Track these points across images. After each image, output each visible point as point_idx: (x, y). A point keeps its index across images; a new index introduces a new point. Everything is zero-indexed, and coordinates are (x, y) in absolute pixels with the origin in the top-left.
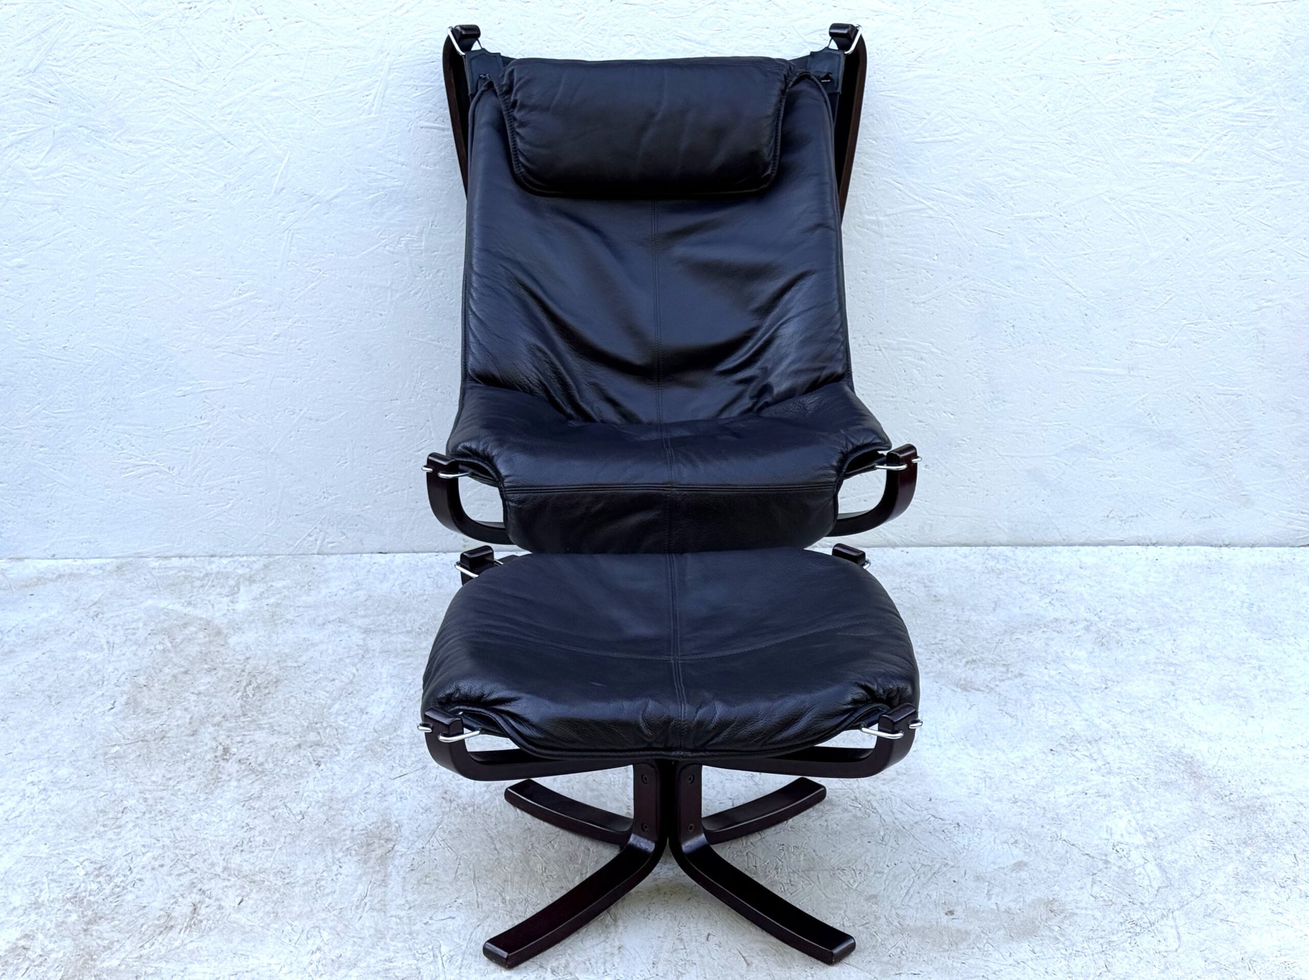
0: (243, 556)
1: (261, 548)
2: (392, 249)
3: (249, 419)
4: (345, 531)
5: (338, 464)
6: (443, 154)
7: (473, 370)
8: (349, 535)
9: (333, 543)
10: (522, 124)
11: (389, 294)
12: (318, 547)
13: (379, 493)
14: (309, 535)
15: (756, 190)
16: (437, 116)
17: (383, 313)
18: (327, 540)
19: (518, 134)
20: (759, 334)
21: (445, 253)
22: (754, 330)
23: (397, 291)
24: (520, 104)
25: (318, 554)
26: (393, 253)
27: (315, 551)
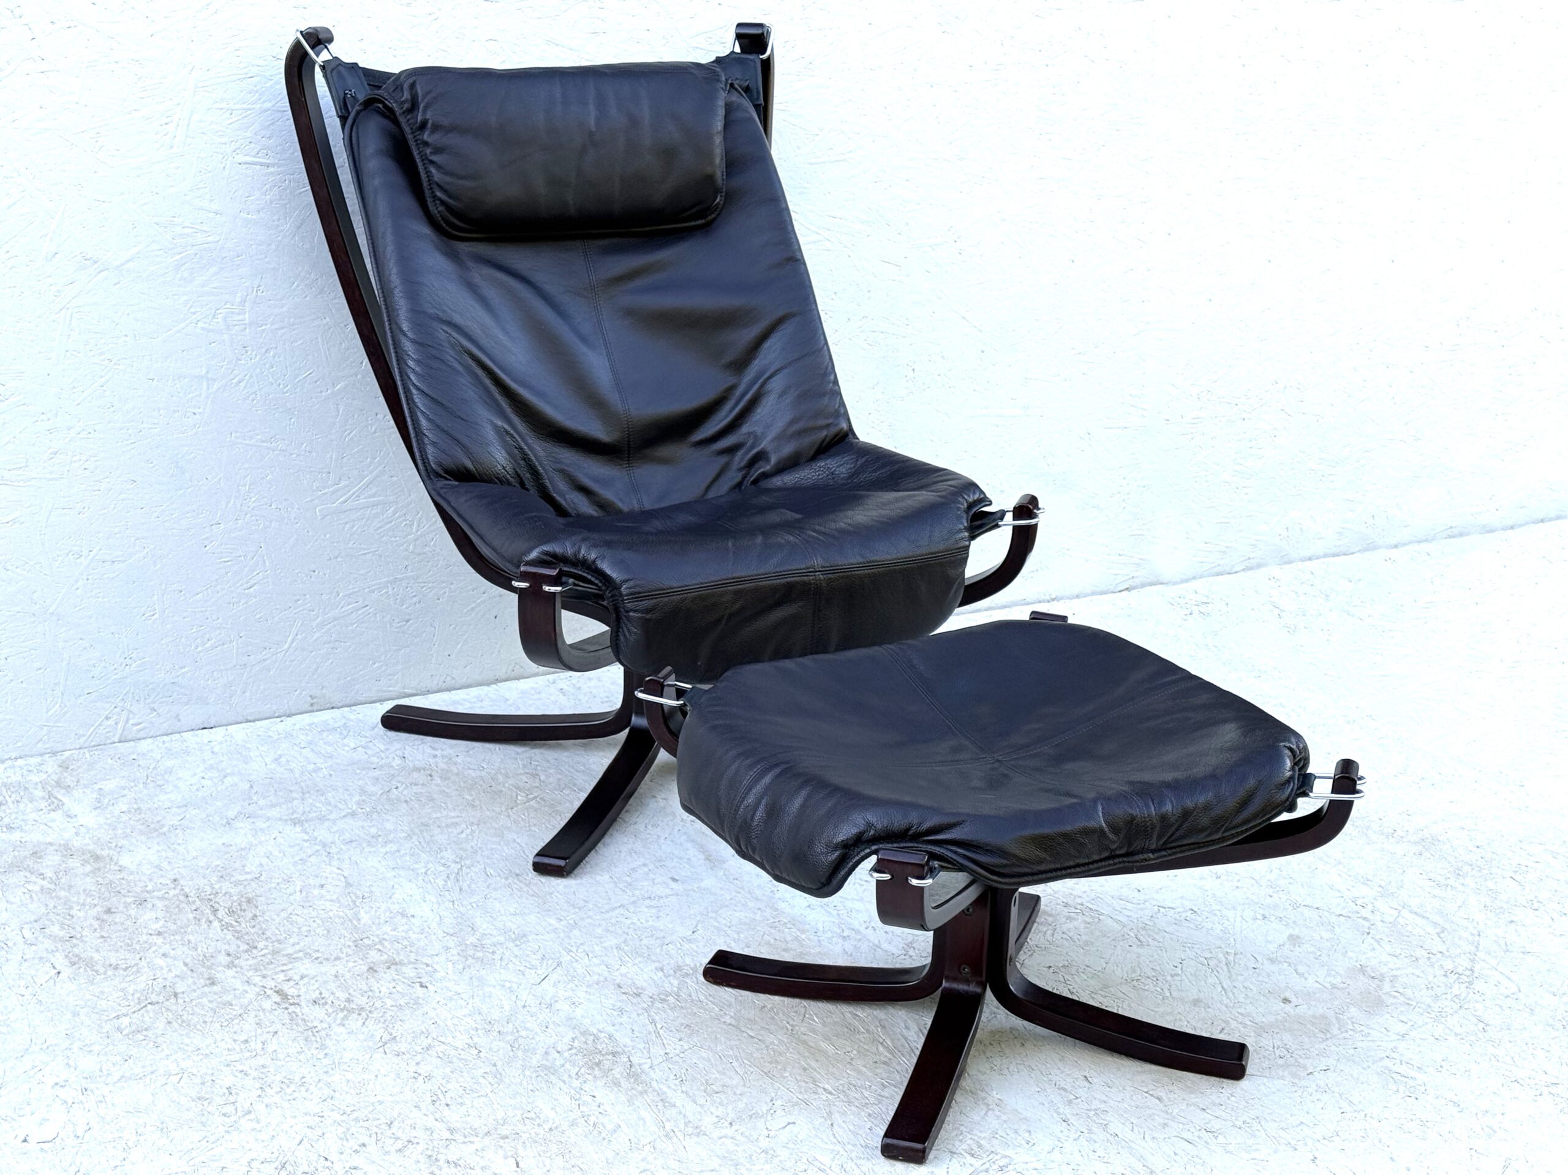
0: (16, 759)
1: (40, 745)
2: (206, 326)
3: (18, 570)
4: (155, 706)
5: (143, 618)
6: (268, 197)
7: (440, 464)
8: (160, 711)
9: (139, 724)
10: (438, 150)
11: (205, 386)
12: (119, 731)
13: (199, 649)
14: (107, 718)
15: (703, 221)
16: (259, 147)
17: (197, 411)
18: (131, 722)
19: (432, 162)
20: (738, 393)
21: (276, 326)
22: (731, 389)
23: (214, 380)
24: (433, 125)
25: (120, 742)
26: (209, 331)
27: (116, 739)
